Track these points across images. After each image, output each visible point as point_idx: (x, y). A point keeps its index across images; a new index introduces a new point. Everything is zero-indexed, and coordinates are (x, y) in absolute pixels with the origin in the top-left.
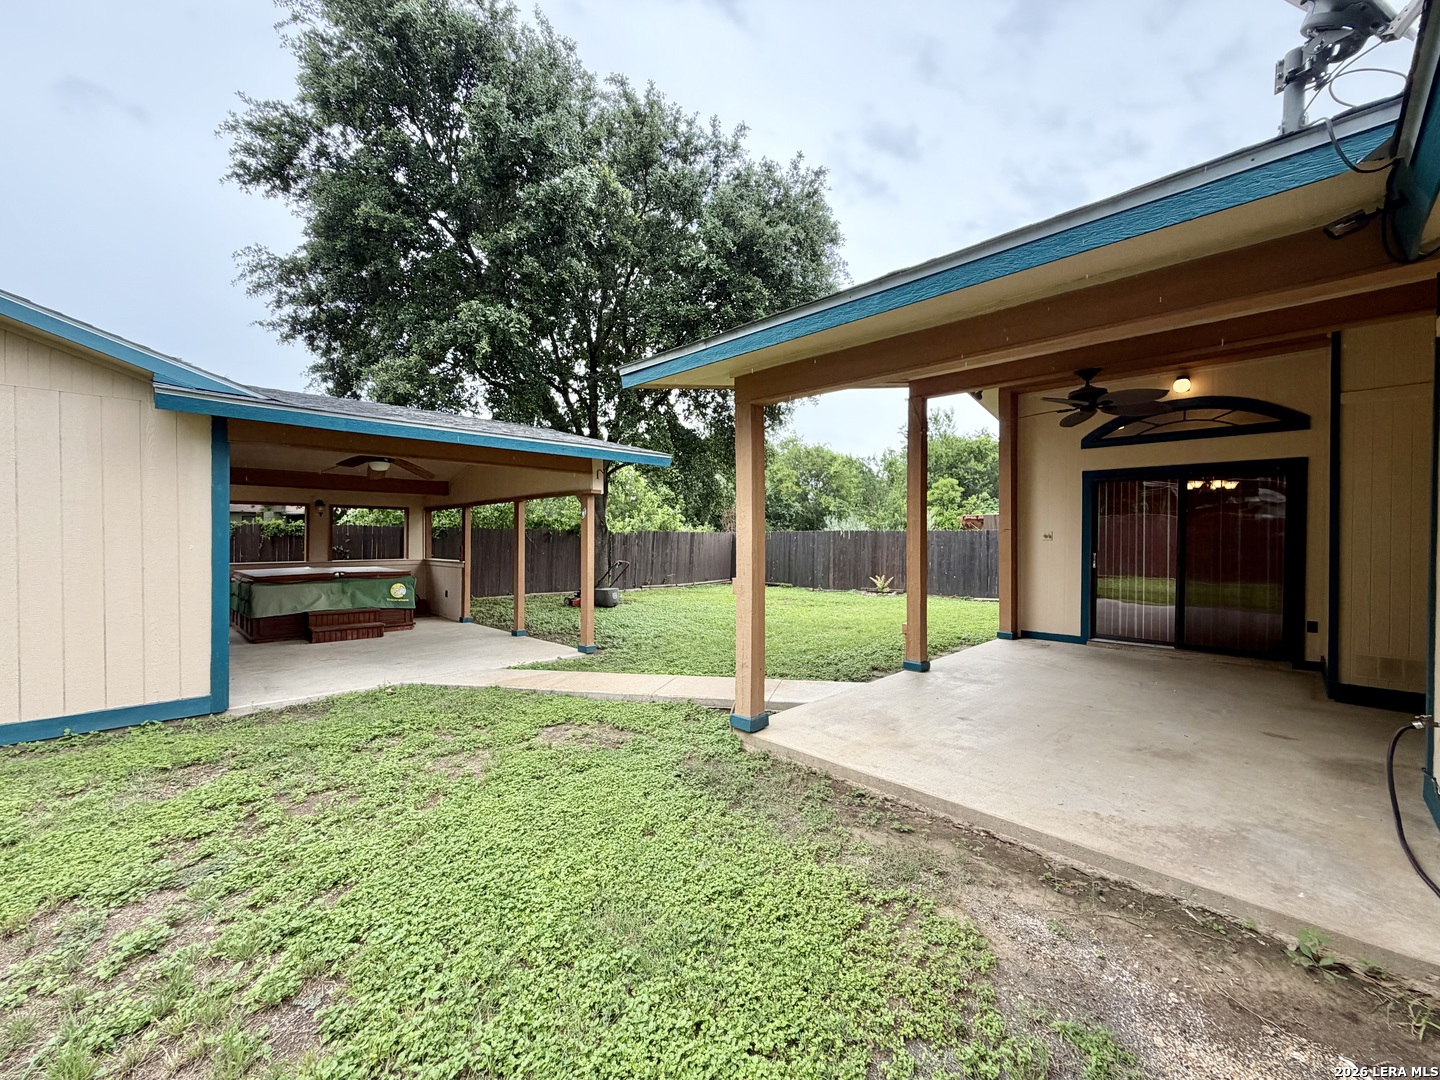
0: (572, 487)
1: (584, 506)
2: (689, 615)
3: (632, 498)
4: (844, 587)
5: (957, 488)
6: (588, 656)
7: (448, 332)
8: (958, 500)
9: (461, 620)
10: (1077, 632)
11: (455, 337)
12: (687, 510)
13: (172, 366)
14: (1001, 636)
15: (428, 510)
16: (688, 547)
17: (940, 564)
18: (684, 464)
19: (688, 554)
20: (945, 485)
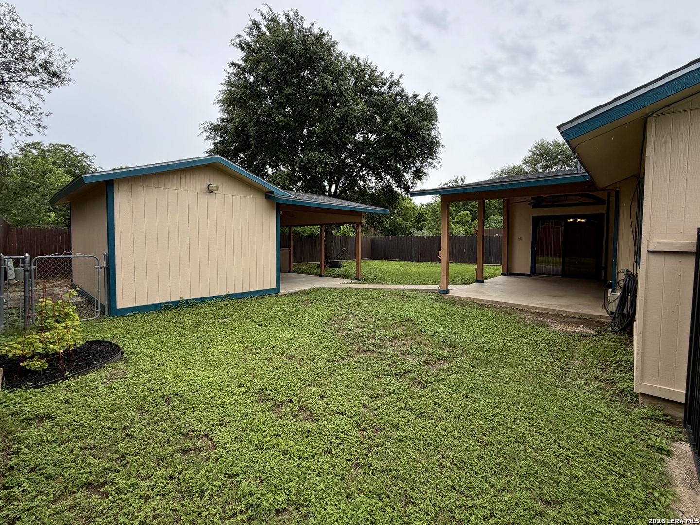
4: (426, 261)
5: (469, 215)
8: (470, 221)
9: (289, 272)
10: (529, 272)
14: (502, 274)
17: (468, 250)
20: (464, 214)
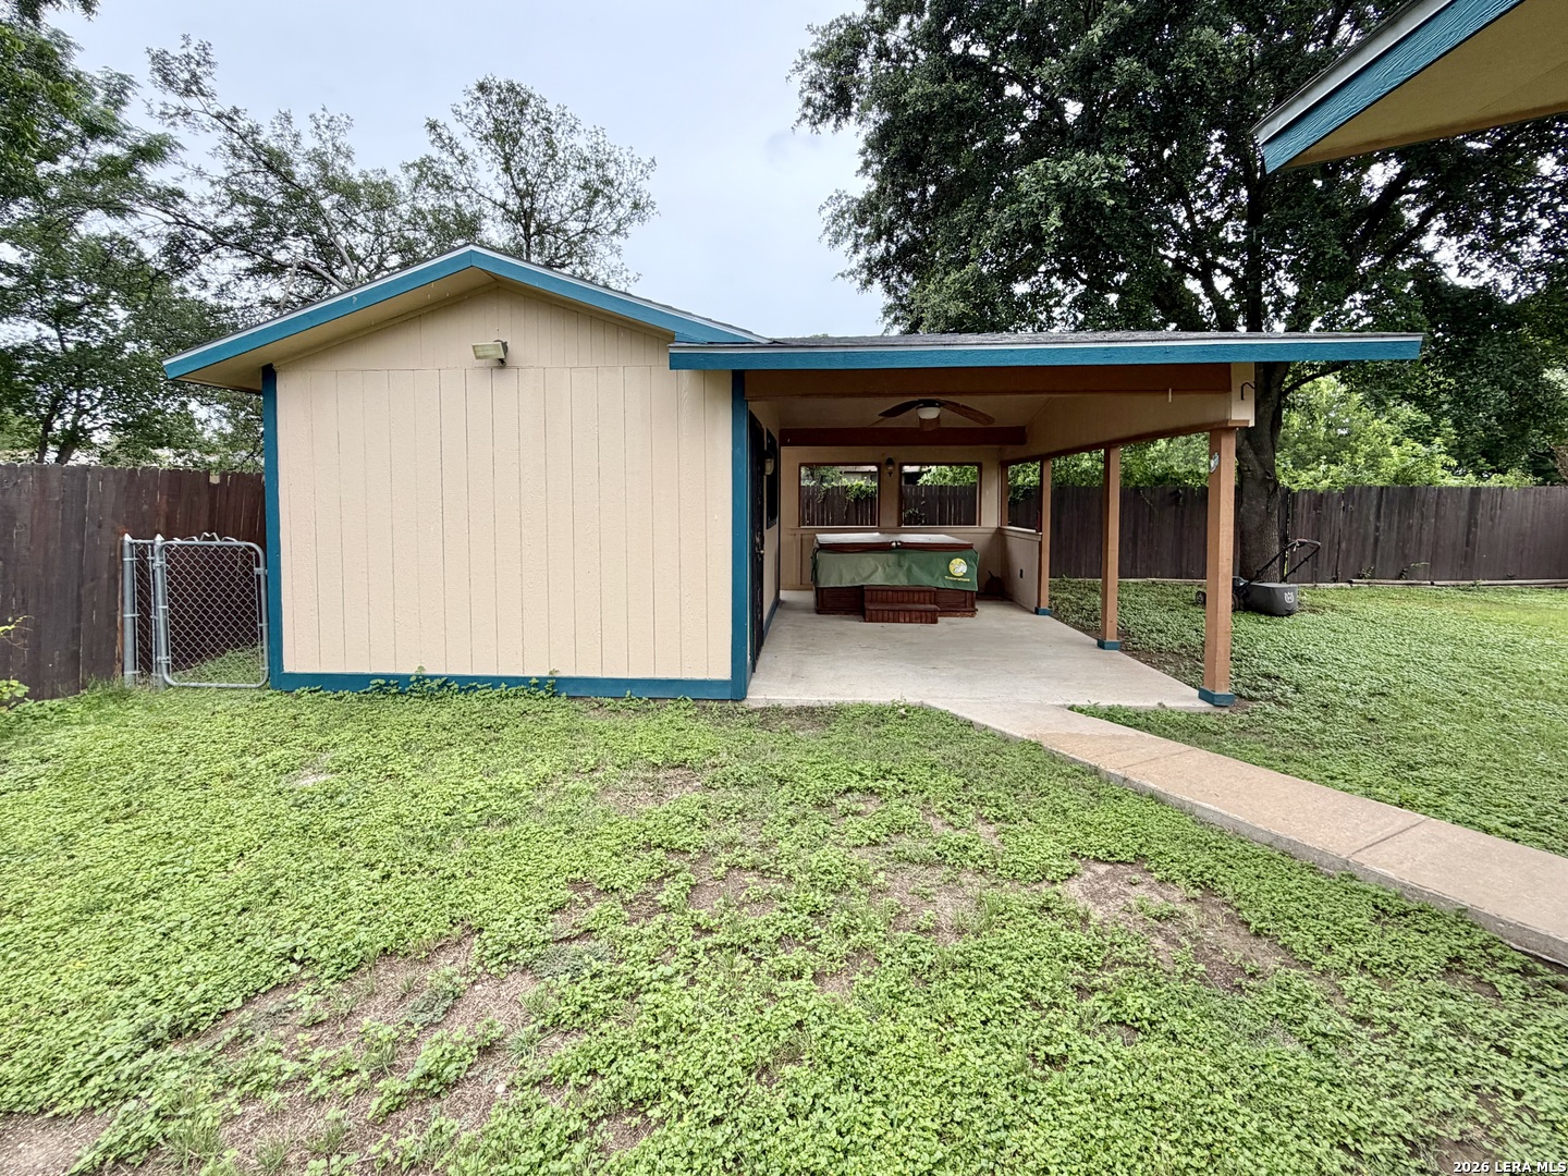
0: (1196, 420)
1: (1214, 450)
2: (1463, 653)
3: (1340, 432)
6: (1218, 710)
7: (1010, 218)
9: (1036, 611)
11: (1019, 223)
12: (1462, 446)
13: (684, 320)
15: (1004, 465)
16: (1463, 514)
18: (1456, 359)
19: (1462, 526)
